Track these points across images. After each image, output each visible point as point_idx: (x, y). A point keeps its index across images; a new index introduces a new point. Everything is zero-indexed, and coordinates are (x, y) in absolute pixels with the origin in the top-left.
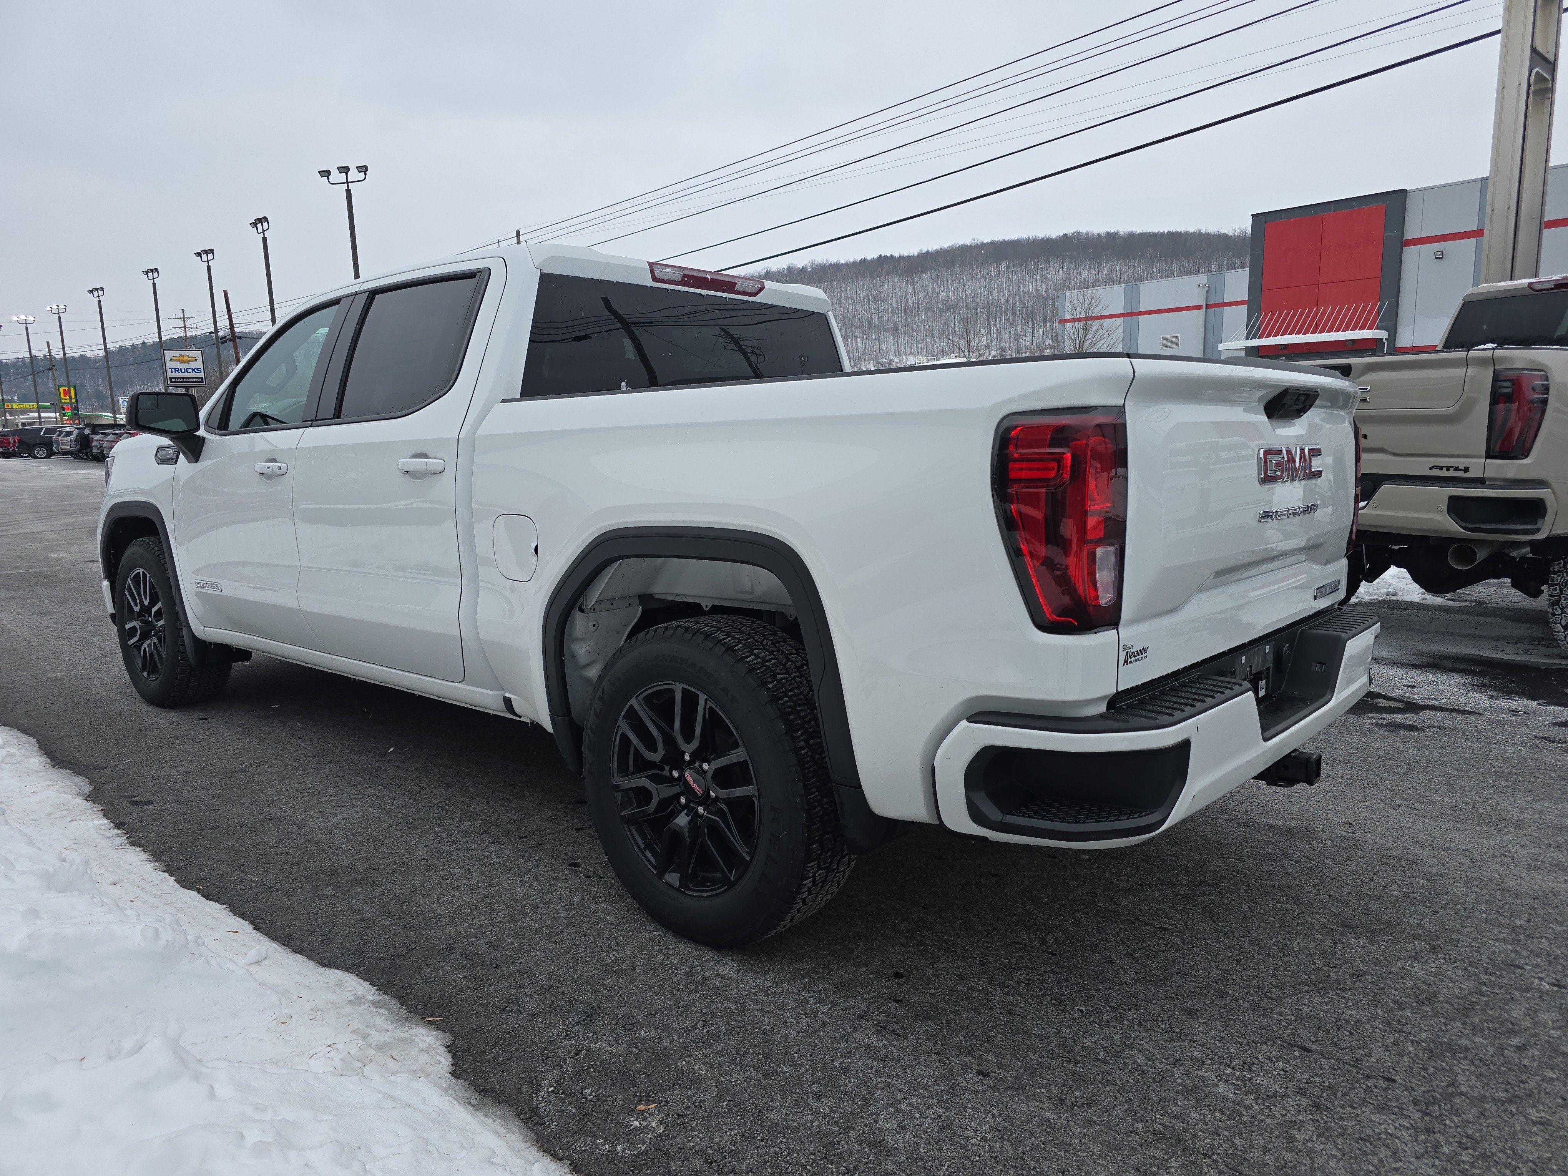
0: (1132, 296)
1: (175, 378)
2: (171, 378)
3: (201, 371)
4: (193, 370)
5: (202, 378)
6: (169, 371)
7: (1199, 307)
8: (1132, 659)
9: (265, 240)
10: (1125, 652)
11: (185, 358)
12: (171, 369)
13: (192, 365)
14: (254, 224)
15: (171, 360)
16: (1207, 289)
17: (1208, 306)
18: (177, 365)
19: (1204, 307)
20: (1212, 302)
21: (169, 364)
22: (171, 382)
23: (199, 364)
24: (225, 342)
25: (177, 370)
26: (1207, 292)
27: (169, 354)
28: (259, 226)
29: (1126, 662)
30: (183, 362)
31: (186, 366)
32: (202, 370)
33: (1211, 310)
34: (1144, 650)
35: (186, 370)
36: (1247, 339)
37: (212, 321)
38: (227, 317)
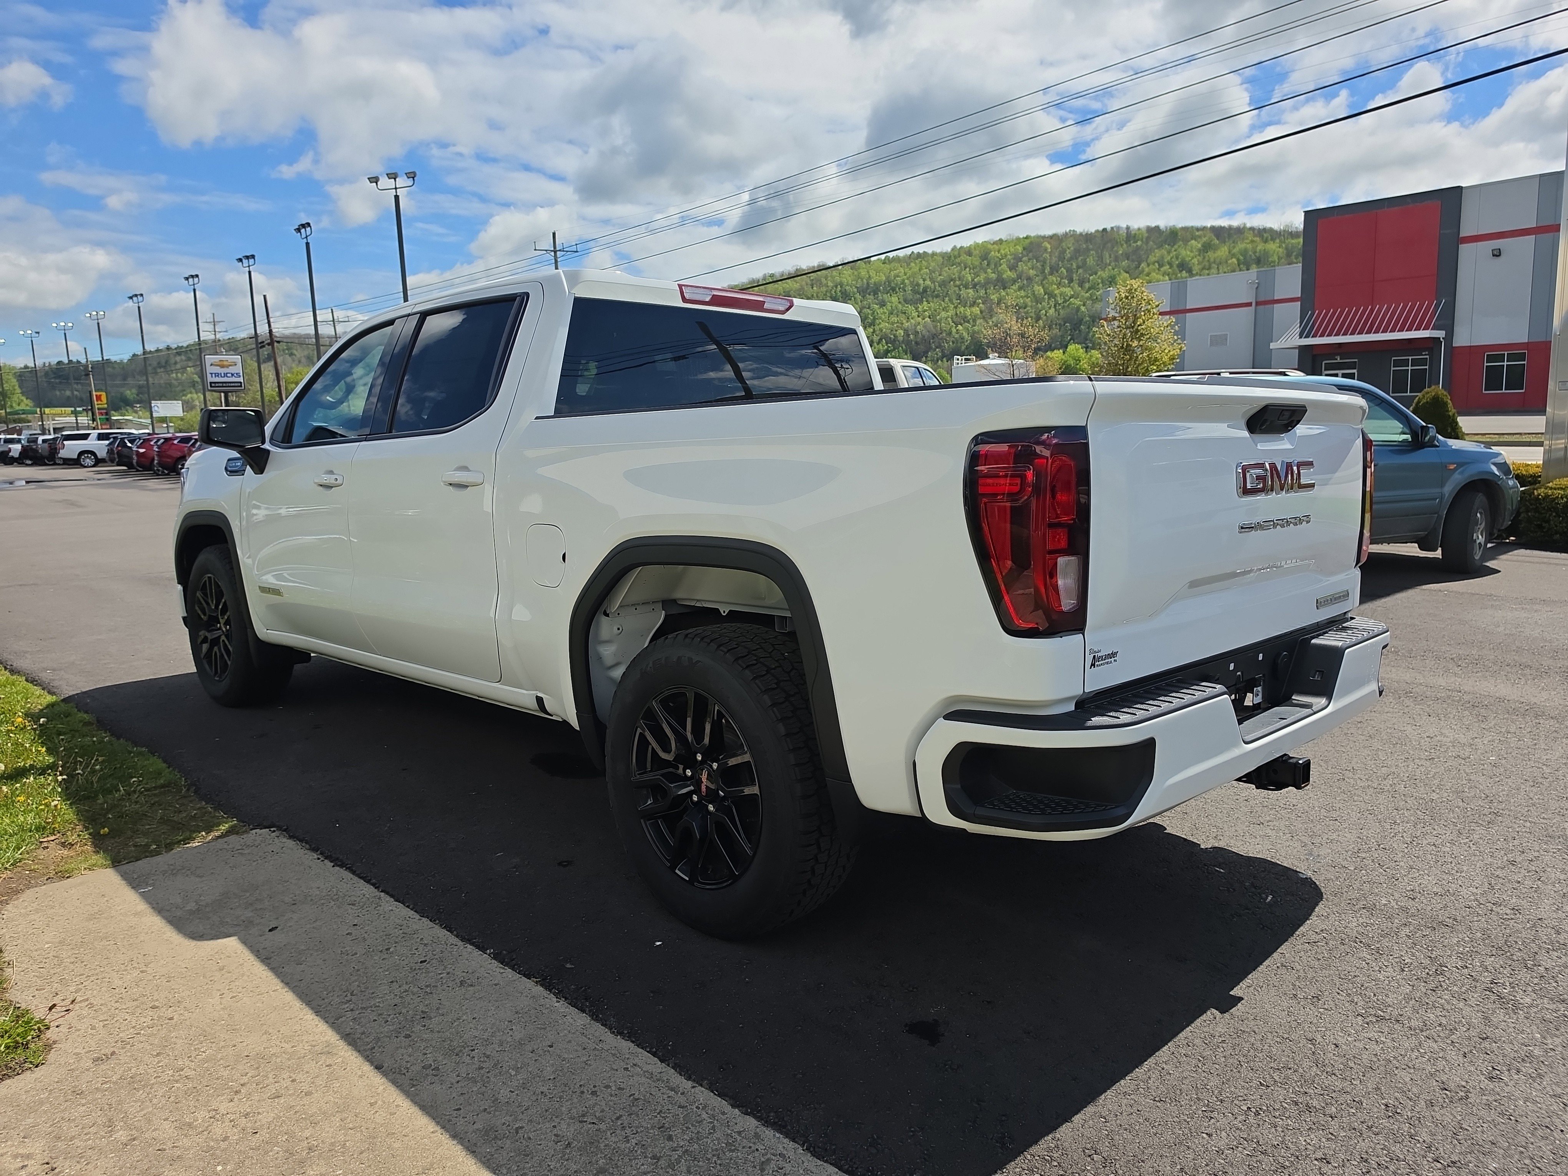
0: (1179, 292)
1: (215, 383)
2: (211, 383)
3: (240, 376)
4: (232, 375)
5: (241, 383)
6: (209, 376)
7: (1249, 304)
8: (1100, 663)
9: (307, 244)
10: (1092, 655)
11: (225, 363)
12: (212, 374)
13: (232, 370)
14: (298, 230)
15: (211, 365)
16: (1256, 285)
17: (1258, 304)
18: (217, 370)
19: (1254, 304)
20: (1262, 299)
21: (209, 369)
22: (211, 386)
23: (238, 369)
24: (264, 346)
25: (217, 375)
26: (1257, 288)
27: (209, 359)
28: (303, 231)
29: (1093, 665)
30: (222, 367)
31: (225, 370)
32: (241, 374)
33: (1261, 308)
34: (1113, 655)
35: (226, 375)
36: (1301, 337)
37: (253, 325)
38: (266, 321)
